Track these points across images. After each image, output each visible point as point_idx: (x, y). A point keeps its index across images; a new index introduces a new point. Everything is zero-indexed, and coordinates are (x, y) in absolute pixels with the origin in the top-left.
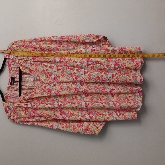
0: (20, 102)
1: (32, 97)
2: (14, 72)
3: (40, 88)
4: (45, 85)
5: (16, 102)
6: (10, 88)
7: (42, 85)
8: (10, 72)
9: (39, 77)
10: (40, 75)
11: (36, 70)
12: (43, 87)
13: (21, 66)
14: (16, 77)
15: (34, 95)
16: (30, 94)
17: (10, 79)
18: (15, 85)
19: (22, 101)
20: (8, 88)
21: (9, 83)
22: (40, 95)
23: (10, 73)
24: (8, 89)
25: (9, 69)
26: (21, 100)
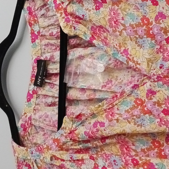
0: (61, 148)
1: (98, 130)
2: (47, 41)
3: (128, 99)
4: (148, 85)
5: (48, 148)
6: (35, 96)
7: (136, 87)
8: (33, 41)
9: (126, 51)
10: (130, 46)
11: (115, 21)
12: (142, 93)
13: (63, 15)
14: (52, 57)
15: (107, 123)
16: (93, 121)
17: (36, 65)
18: (47, 87)
19: (64, 143)
20: (30, 97)
21: (31, 81)
22: (129, 128)
23: (34, 47)
24: (29, 100)
25: (33, 33)
26: (63, 140)
